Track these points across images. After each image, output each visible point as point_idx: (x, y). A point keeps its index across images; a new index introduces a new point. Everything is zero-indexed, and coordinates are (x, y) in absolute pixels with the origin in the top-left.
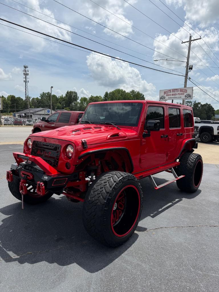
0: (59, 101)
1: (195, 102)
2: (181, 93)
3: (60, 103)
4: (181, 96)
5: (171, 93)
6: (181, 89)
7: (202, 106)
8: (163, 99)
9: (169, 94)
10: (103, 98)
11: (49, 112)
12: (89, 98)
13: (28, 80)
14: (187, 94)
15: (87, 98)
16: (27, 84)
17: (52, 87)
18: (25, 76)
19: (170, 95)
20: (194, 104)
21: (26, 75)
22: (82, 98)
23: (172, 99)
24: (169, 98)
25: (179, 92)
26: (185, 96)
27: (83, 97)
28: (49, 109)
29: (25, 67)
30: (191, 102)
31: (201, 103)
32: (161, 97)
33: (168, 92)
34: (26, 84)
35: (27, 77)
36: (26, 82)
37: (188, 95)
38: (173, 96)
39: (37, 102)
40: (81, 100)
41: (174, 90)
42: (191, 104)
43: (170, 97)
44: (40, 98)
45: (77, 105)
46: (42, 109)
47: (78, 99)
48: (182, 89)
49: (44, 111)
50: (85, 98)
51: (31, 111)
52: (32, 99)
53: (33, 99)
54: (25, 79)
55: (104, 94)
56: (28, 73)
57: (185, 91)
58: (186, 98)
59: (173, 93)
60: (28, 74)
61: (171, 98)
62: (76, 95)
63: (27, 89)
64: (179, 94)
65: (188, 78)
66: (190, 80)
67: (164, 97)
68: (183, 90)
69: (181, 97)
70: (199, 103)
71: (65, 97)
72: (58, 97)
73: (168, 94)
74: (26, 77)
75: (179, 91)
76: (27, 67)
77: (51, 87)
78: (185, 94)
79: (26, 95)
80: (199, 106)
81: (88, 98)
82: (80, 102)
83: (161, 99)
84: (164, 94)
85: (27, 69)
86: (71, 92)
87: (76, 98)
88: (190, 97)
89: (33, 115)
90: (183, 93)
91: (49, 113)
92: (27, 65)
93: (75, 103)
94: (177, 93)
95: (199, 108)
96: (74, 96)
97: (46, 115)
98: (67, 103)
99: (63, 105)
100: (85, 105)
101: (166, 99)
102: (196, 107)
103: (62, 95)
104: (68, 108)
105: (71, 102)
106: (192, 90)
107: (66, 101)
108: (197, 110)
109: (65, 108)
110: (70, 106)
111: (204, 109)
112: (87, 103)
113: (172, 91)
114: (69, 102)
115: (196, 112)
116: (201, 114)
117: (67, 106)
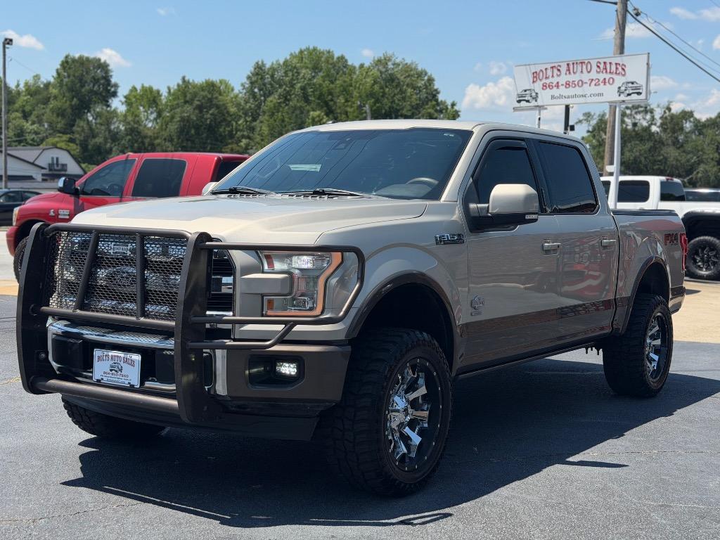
1: (669, 109)
2: (602, 76)
3: (26, 116)
4: (601, 88)
5: (563, 79)
6: (602, 61)
7: (700, 127)
8: (528, 101)
9: (555, 80)
10: (238, 89)
12: (169, 88)
14: (625, 79)
15: (158, 92)
17: (8, 42)
19: (557, 86)
20: (661, 118)
22: (134, 89)
23: (567, 102)
24: (553, 97)
25: (594, 75)
26: (620, 93)
27: (139, 87)
30: (652, 111)
31: (697, 115)
32: (519, 96)
33: (549, 72)
37: (630, 85)
38: (571, 91)
40: (128, 101)
41: (571, 67)
42: (648, 117)
43: (555, 92)
45: (108, 123)
47: (114, 94)
48: (605, 63)
50: (151, 89)
55: (249, 69)
57: (617, 68)
58: (623, 97)
59: (571, 78)
61: (561, 97)
62: (107, 79)
64: (594, 83)
65: (630, 9)
66: (638, 18)
67: (534, 94)
68: (608, 66)
69: (601, 95)
70: (687, 115)
71: (47, 85)
73: (548, 81)
75: (595, 68)
77: (3, 40)
78: (619, 81)
80: (688, 126)
81: (164, 93)
82: (122, 109)
83: (519, 101)
84: (534, 82)
86: (83, 62)
87: (106, 90)
88: (639, 94)
90: (608, 76)
93: (98, 115)
94: (586, 77)
95: (687, 135)
96: (96, 81)
98: (61, 113)
99: (40, 122)
100: (149, 122)
101: (540, 102)
102: (674, 131)
103: (37, 77)
104: (65, 137)
105: (83, 106)
106: (648, 64)
107: (53, 104)
108: (676, 143)
109: (51, 140)
110: (75, 128)
111: (707, 140)
112: (159, 115)
113: (564, 69)
114: (69, 111)
115: (671, 153)
116: (700, 162)
117: (60, 132)
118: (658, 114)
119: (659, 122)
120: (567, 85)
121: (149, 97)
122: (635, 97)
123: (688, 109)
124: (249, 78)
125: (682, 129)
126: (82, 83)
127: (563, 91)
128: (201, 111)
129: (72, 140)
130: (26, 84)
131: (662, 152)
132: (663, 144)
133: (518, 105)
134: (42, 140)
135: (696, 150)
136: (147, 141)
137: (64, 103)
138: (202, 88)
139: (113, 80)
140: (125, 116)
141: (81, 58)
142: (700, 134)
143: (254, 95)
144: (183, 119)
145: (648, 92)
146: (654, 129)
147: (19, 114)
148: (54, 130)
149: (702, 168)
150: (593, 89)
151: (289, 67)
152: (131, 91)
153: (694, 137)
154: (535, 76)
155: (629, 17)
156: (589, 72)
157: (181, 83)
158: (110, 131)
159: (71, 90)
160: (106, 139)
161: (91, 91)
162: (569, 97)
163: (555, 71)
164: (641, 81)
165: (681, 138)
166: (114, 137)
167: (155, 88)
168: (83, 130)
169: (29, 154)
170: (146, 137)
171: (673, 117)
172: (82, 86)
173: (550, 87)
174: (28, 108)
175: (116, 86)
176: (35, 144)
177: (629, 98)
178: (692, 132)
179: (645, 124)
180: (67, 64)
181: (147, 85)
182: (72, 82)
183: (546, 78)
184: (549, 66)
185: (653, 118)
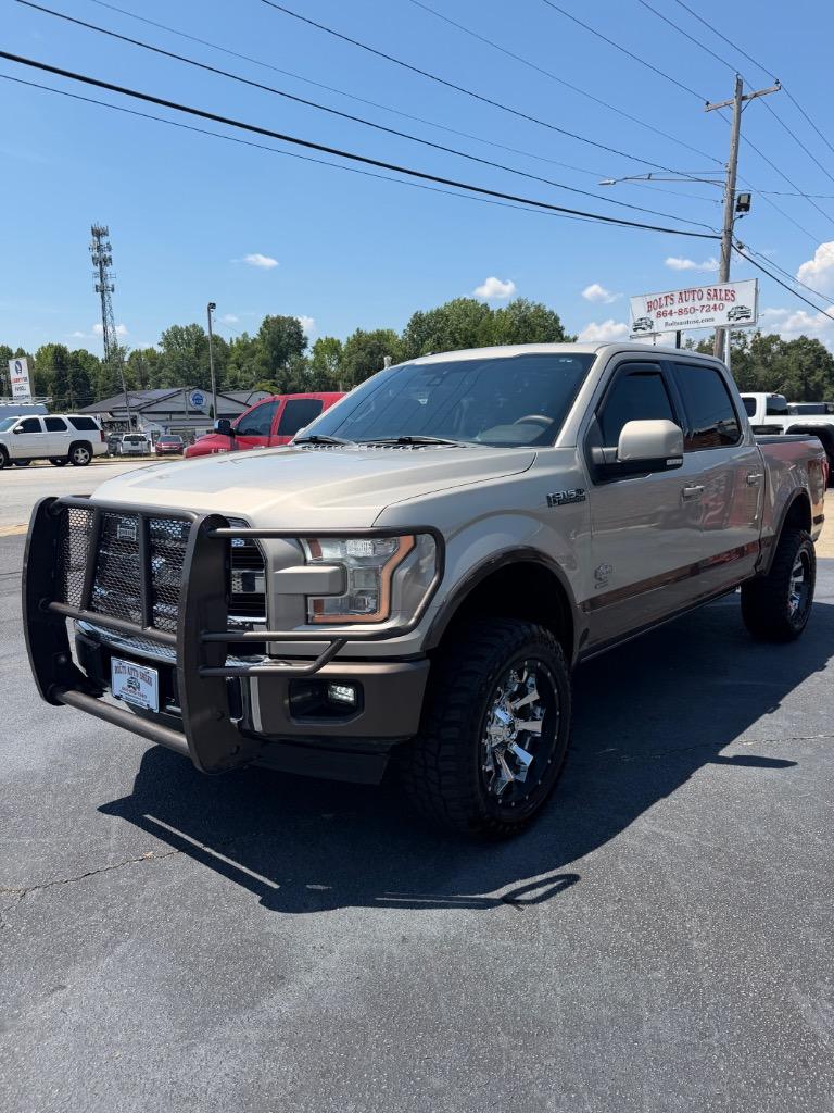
0: (232, 359)
1: (759, 334)
2: (712, 303)
3: (239, 366)
4: (712, 314)
5: (675, 308)
6: (712, 289)
7: (786, 349)
8: (643, 329)
9: (668, 309)
10: (401, 335)
11: (198, 400)
12: (347, 339)
13: (110, 282)
14: (734, 304)
15: (339, 342)
16: (106, 297)
17: (212, 306)
18: (98, 269)
19: (671, 314)
20: (752, 342)
21: (103, 262)
22: (320, 340)
23: (678, 328)
24: (666, 324)
25: (705, 302)
26: (730, 317)
27: (323, 339)
28: (200, 392)
29: (98, 233)
30: (744, 337)
31: (783, 338)
32: (636, 324)
33: (663, 302)
34: (103, 297)
35: (107, 270)
36: (102, 290)
37: (739, 309)
38: (684, 318)
39: (153, 364)
40: (316, 351)
41: (684, 296)
42: (741, 341)
43: (669, 319)
44: (160, 350)
45: (301, 369)
46: (175, 390)
47: (305, 346)
48: (716, 290)
49: (180, 399)
50: (332, 339)
51: (134, 402)
52: (132, 355)
53: (136, 355)
54: (98, 281)
55: (408, 319)
56: (108, 254)
57: (727, 295)
58: (732, 321)
59: (684, 305)
60: (110, 259)
61: (672, 324)
62: (299, 333)
63: (108, 318)
64: (705, 309)
65: (734, 243)
66: (741, 251)
67: (648, 323)
68: (718, 293)
69: (713, 320)
70: (777, 337)
71: (254, 341)
72: (228, 342)
73: (662, 310)
74: (102, 270)
75: (706, 295)
76: (106, 234)
77: (207, 305)
78: (729, 306)
79: (105, 340)
80: (775, 348)
82: (311, 357)
83: (635, 330)
84: (649, 311)
85: (104, 240)
86: (279, 321)
87: (298, 342)
88: (748, 317)
89: (140, 418)
90: (718, 303)
91: (199, 408)
92: (101, 225)
93: (293, 364)
94: (697, 304)
95: (774, 355)
96: (290, 335)
97: (191, 413)
98: (264, 363)
99: (250, 371)
100: (333, 368)
101: (655, 329)
102: (763, 352)
103: (245, 335)
104: (269, 382)
105: (281, 357)
106: (756, 289)
107: (258, 356)
108: (765, 364)
109: (259, 385)
110: (276, 376)
111: (792, 360)
112: (340, 360)
113: (676, 298)
114: (271, 361)
115: (761, 371)
116: (784, 379)
117: (264, 378)
118: (749, 339)
119: (750, 346)
120: (680, 312)
121: (332, 346)
122: (744, 320)
123: (775, 333)
124: (409, 325)
125: (770, 351)
126: (280, 338)
127: (676, 318)
128: (371, 355)
129: (274, 384)
130: (238, 341)
131: (754, 371)
132: (754, 364)
133: (634, 333)
134: (252, 385)
135: (782, 368)
136: (331, 382)
137: (267, 355)
138: (372, 337)
139: (304, 334)
140: (314, 363)
141: (278, 317)
142: (785, 354)
143: (413, 340)
144: (358, 364)
145: (756, 316)
146: (746, 351)
147: (234, 365)
148: (261, 378)
149: (787, 382)
150: (704, 315)
151: (439, 314)
152: (317, 343)
153: (780, 357)
154: (650, 304)
155: (733, 250)
156: (700, 299)
157: (356, 333)
158: (303, 375)
159: (272, 344)
160: (300, 382)
161: (288, 344)
162: (681, 323)
163: (669, 300)
164: (751, 306)
165: (769, 358)
166: (306, 379)
167: (336, 339)
168: (282, 377)
169: (242, 396)
170: (330, 379)
171: (761, 340)
172: (280, 341)
173: (664, 314)
174: (241, 360)
175: (306, 339)
176: (245, 388)
177: (738, 322)
178: (779, 353)
179: (738, 348)
180: (266, 323)
181: (329, 337)
182: (272, 338)
183: (661, 307)
184: (662, 296)
185: (745, 343)
